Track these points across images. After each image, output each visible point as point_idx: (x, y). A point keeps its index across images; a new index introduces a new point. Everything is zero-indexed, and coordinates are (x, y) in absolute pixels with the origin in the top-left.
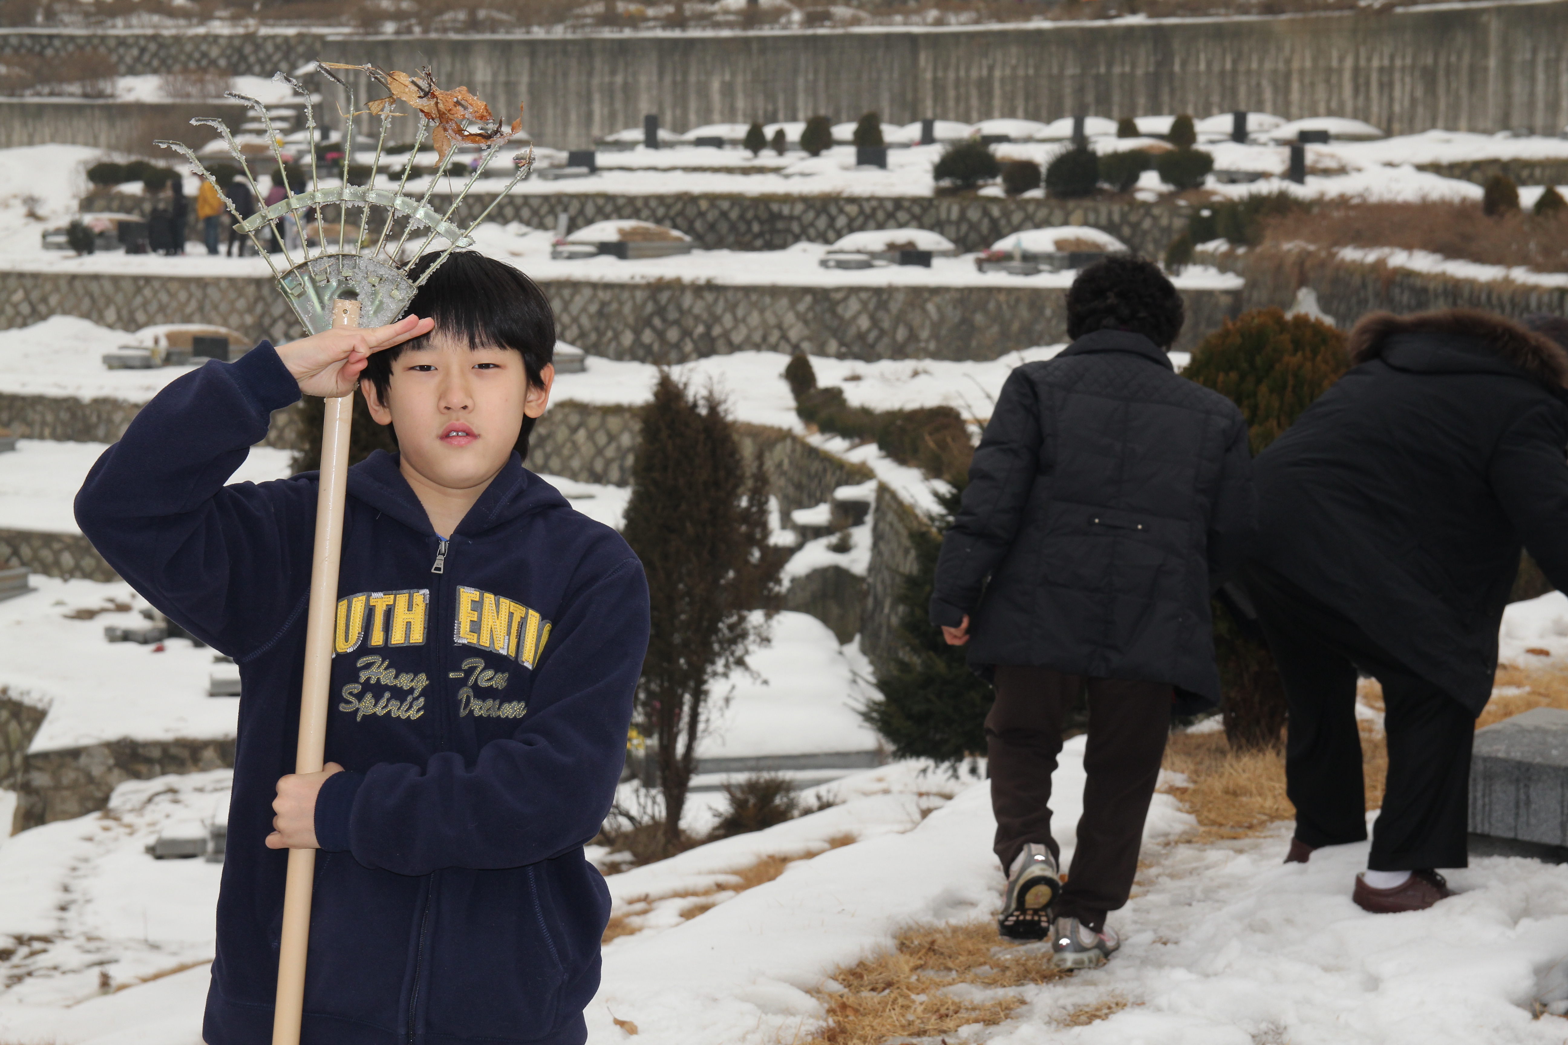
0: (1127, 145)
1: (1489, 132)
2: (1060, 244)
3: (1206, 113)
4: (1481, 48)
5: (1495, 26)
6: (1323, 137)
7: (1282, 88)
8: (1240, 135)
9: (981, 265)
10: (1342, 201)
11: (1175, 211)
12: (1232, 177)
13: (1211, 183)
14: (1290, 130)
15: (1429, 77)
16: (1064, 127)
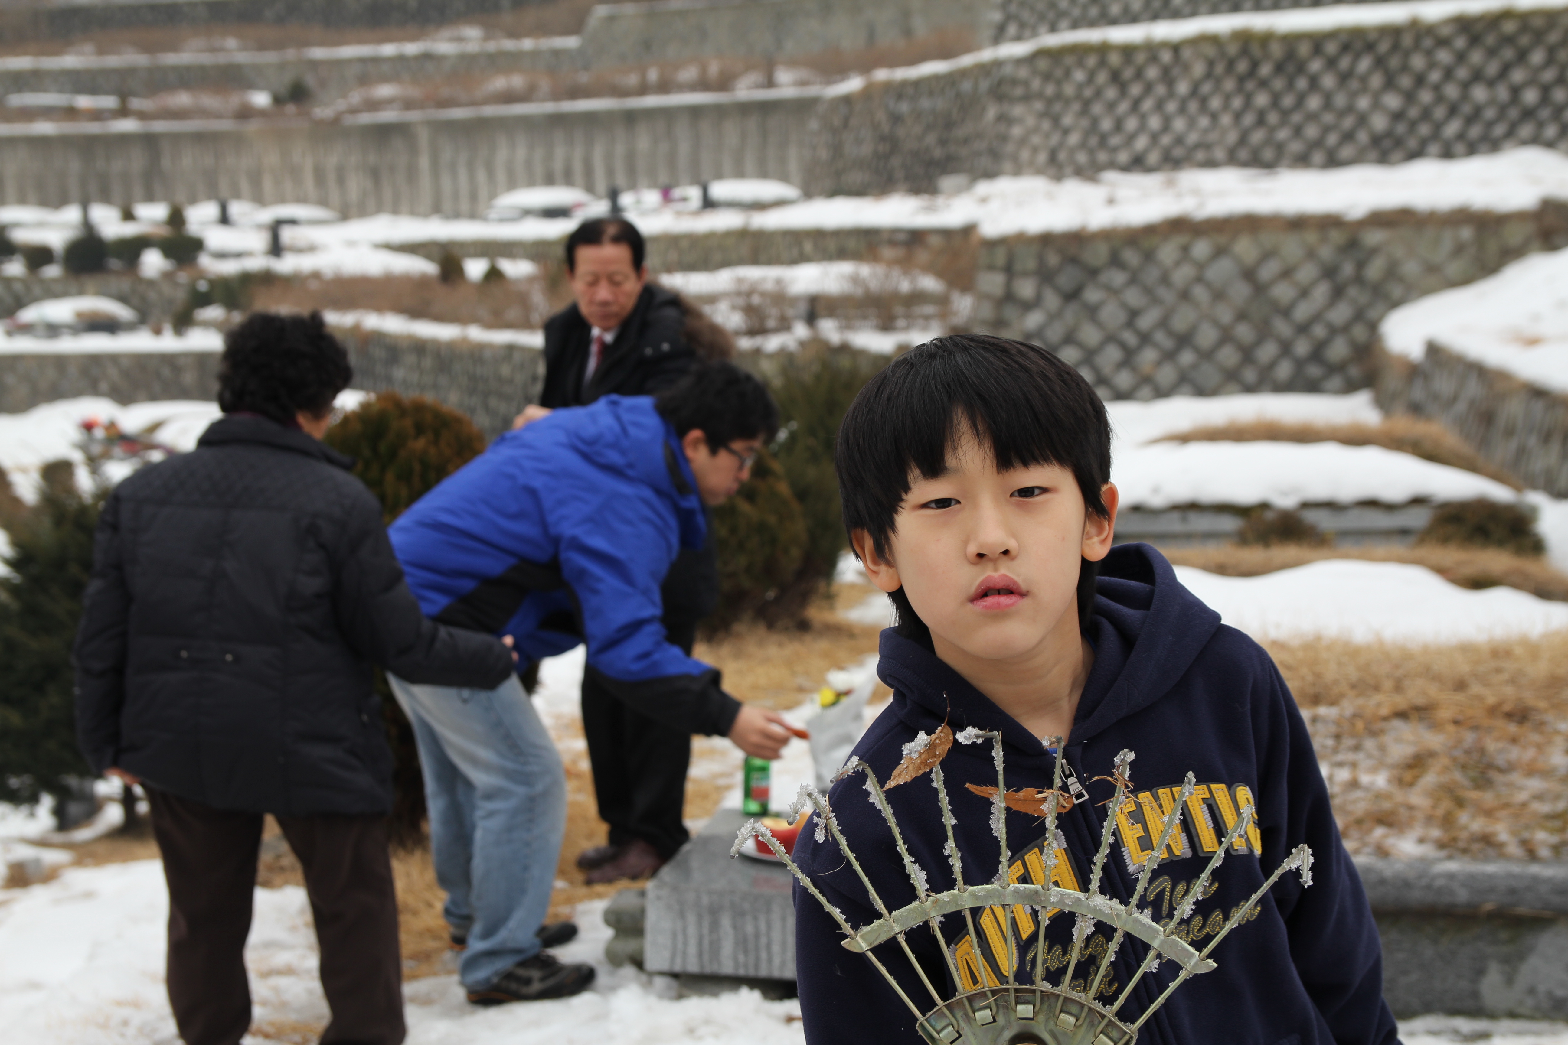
0: (129, 230)
1: (426, 215)
2: (80, 315)
3: (193, 200)
4: (413, 150)
5: (423, 136)
6: (293, 222)
7: (256, 180)
8: (224, 219)
9: (10, 333)
10: (316, 275)
11: (176, 284)
12: (222, 255)
13: (205, 261)
14: (267, 215)
15: (375, 174)
16: (72, 215)
